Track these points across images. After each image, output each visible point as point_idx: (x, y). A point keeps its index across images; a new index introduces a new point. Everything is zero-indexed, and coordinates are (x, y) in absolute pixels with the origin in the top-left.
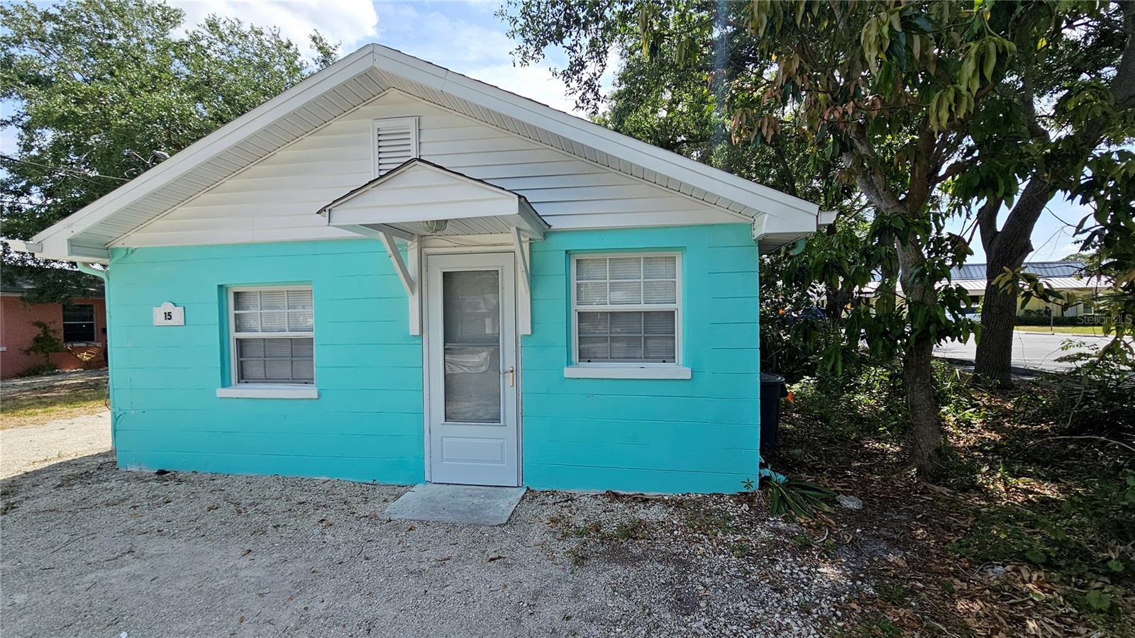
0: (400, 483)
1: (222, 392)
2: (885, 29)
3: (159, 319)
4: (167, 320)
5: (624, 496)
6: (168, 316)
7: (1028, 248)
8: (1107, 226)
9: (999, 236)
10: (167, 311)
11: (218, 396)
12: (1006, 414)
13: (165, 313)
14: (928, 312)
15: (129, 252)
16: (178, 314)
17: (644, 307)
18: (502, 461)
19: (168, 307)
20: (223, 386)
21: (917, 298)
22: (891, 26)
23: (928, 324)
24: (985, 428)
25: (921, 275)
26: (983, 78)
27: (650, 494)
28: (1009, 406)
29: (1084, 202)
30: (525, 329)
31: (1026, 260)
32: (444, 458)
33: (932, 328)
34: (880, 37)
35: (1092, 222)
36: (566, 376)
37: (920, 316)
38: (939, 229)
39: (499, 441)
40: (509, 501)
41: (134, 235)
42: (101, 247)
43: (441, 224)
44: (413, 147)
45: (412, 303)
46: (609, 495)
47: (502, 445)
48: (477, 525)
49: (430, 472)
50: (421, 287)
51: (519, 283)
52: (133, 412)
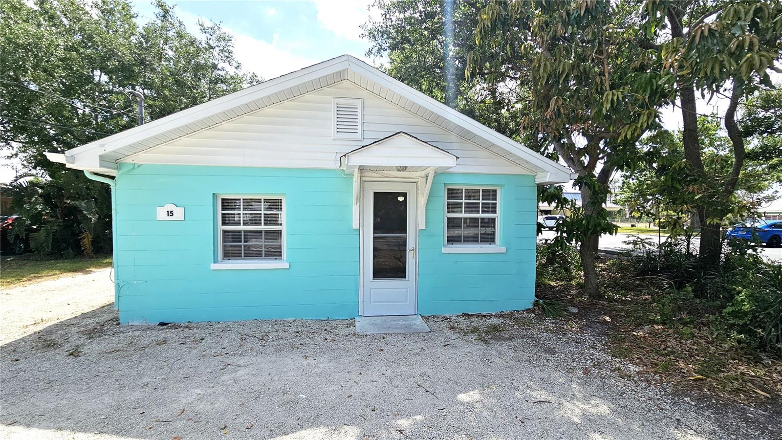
0: (343, 318)
1: (214, 266)
2: (615, 98)
3: (162, 214)
4: (170, 217)
5: (472, 315)
6: (171, 213)
10: (170, 210)
11: (212, 269)
13: (168, 212)
15: (135, 167)
16: (179, 214)
17: (481, 215)
18: (407, 301)
19: (171, 207)
20: (215, 262)
21: (589, 213)
22: (618, 97)
27: (484, 313)
30: (422, 226)
32: (371, 301)
34: (612, 100)
36: (443, 252)
39: (405, 290)
40: (419, 321)
41: (142, 155)
42: (115, 161)
43: (404, 169)
44: (360, 117)
45: (355, 209)
46: (464, 315)
47: (407, 292)
48: (416, 333)
49: (363, 310)
50: (360, 198)
51: (419, 200)
52: (135, 282)
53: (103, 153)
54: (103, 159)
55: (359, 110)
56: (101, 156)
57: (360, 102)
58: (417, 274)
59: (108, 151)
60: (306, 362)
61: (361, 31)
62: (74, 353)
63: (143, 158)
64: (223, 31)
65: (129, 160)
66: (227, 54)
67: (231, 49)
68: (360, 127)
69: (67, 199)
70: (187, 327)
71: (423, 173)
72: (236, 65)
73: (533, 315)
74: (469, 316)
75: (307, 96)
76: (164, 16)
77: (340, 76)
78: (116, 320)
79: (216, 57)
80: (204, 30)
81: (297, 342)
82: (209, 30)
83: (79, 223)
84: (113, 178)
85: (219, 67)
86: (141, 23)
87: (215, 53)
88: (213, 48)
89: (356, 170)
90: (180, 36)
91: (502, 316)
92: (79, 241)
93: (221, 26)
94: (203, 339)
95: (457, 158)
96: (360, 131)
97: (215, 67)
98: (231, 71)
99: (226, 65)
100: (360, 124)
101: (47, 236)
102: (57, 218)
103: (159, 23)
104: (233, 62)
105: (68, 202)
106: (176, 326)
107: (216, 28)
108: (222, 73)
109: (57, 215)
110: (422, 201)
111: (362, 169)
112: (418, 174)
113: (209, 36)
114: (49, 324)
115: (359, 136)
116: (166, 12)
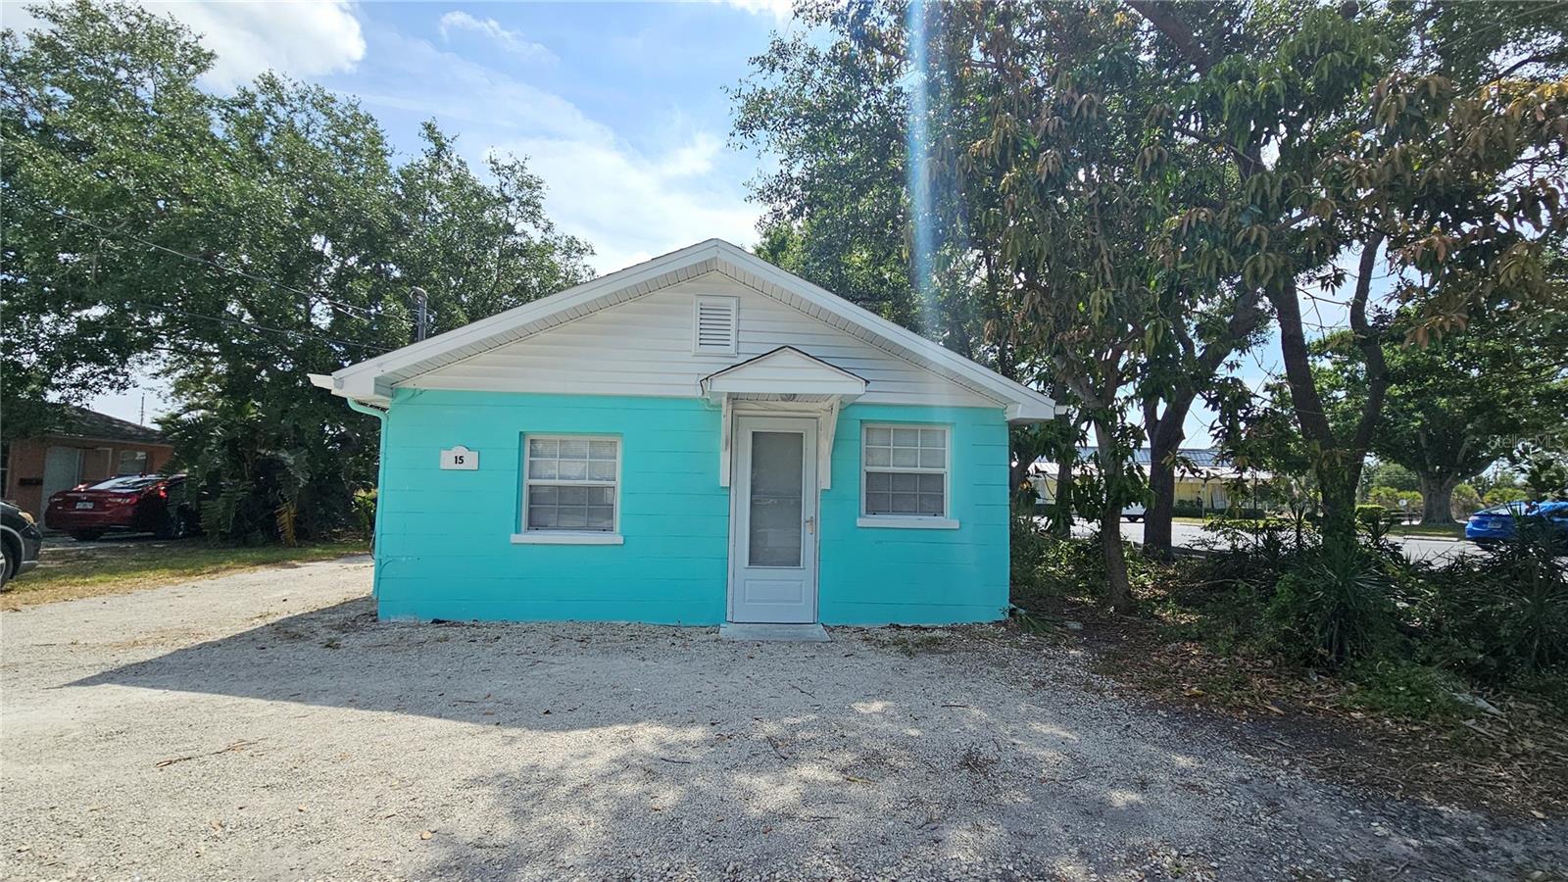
0: (703, 624)
1: (515, 538)
2: (1105, 301)
3: (447, 460)
4: (458, 465)
5: (905, 627)
6: (460, 460)
7: (1181, 437)
8: (1227, 427)
9: (1159, 424)
10: (459, 455)
11: (512, 541)
12: (1170, 577)
13: (456, 457)
14: (1119, 485)
15: (416, 393)
16: (471, 461)
17: (919, 470)
18: (801, 601)
19: (460, 451)
20: (516, 533)
23: (1120, 493)
24: (1156, 588)
25: (1115, 454)
26: (1156, 340)
27: (925, 626)
28: (1171, 572)
29: (1214, 409)
30: (826, 484)
31: (1180, 447)
32: (747, 598)
33: (1123, 495)
35: (1218, 424)
36: (859, 525)
37: (1114, 487)
38: (1123, 419)
39: (799, 583)
40: (818, 631)
41: (426, 377)
42: (389, 386)
43: (792, 397)
44: (733, 322)
45: (725, 458)
46: (892, 626)
47: (801, 586)
48: (810, 642)
49: (733, 613)
50: (732, 443)
51: (821, 445)
52: (404, 559)
53: (379, 374)
54: (379, 383)
55: (733, 313)
56: (376, 379)
57: (734, 301)
58: (819, 559)
59: (387, 371)
60: (642, 664)
61: (747, 192)
62: (331, 645)
63: (425, 382)
64: (528, 172)
65: (409, 385)
66: (530, 209)
67: (540, 201)
68: (733, 338)
69: (262, 447)
70: (473, 626)
71: (827, 405)
72: (544, 225)
73: (1003, 629)
74: (898, 627)
75: (658, 295)
76: (438, 154)
77: (706, 267)
78: (373, 616)
79: (512, 215)
80: (496, 168)
81: (632, 645)
82: (507, 171)
83: (278, 487)
84: (384, 410)
85: (518, 229)
86: (396, 163)
87: (512, 208)
88: (510, 200)
89: (725, 399)
90: (459, 182)
91: (953, 629)
92: (273, 517)
93: (526, 165)
94: (498, 638)
95: (867, 382)
96: (733, 342)
97: (510, 230)
98: (537, 236)
99: (529, 227)
100: (733, 333)
101: (228, 507)
102: (243, 479)
103: (427, 162)
104: (540, 222)
105: (263, 451)
106: (454, 624)
107: (517, 168)
108: (523, 240)
109: (243, 474)
110: (826, 446)
111: (734, 398)
112: (820, 405)
113: (504, 180)
114: (278, 618)
115: (731, 350)
116: (441, 147)
